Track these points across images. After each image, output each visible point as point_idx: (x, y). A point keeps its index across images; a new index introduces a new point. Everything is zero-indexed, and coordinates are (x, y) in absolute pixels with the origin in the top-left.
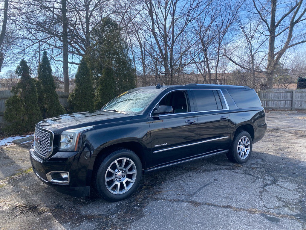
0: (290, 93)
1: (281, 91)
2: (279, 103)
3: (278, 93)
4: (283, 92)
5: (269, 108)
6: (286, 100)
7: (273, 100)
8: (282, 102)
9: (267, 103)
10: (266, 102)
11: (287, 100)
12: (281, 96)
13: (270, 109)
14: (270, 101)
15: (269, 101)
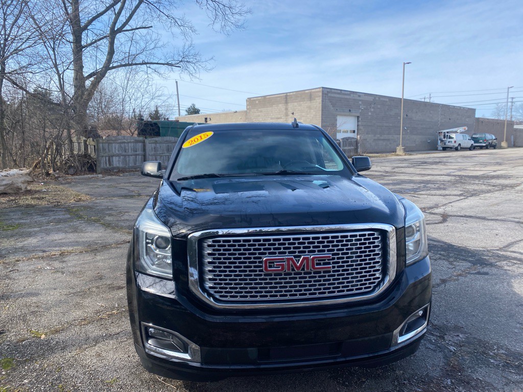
0: (141, 144)
1: (129, 141)
2: (127, 159)
3: (124, 143)
4: (131, 142)
5: (114, 168)
6: (136, 155)
7: (118, 155)
8: (132, 158)
9: (109, 160)
10: (107, 158)
11: (138, 155)
12: (128, 149)
13: (115, 171)
14: (114, 156)
15: (112, 156)
